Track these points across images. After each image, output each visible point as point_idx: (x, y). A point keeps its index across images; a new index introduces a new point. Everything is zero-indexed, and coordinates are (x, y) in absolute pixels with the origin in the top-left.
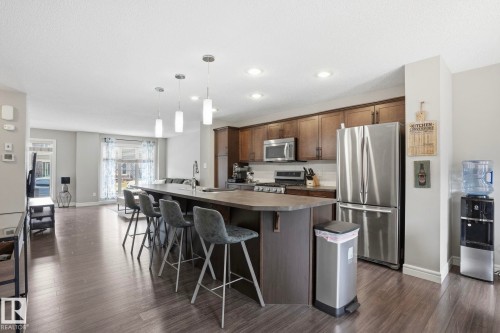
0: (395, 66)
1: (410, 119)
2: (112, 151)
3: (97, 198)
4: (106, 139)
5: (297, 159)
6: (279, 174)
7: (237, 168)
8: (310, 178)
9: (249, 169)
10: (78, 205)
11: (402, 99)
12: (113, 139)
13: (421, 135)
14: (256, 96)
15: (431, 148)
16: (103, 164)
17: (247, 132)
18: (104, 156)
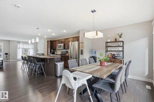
0: (77, 30)
1: (80, 41)
2: (21, 46)
3: (16, 59)
4: (19, 42)
5: (64, 49)
6: (62, 52)
7: (52, 51)
8: (67, 53)
9: (56, 51)
10: (10, 61)
11: (79, 37)
12: (21, 42)
13: (82, 44)
14: (54, 34)
15: (83, 47)
16: (18, 49)
17: (55, 42)
18: (18, 47)
